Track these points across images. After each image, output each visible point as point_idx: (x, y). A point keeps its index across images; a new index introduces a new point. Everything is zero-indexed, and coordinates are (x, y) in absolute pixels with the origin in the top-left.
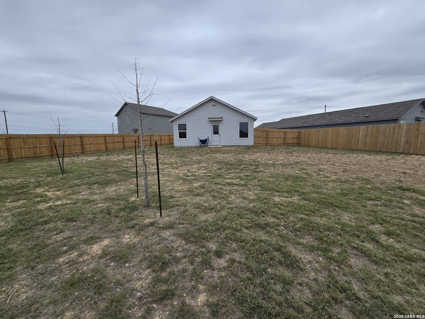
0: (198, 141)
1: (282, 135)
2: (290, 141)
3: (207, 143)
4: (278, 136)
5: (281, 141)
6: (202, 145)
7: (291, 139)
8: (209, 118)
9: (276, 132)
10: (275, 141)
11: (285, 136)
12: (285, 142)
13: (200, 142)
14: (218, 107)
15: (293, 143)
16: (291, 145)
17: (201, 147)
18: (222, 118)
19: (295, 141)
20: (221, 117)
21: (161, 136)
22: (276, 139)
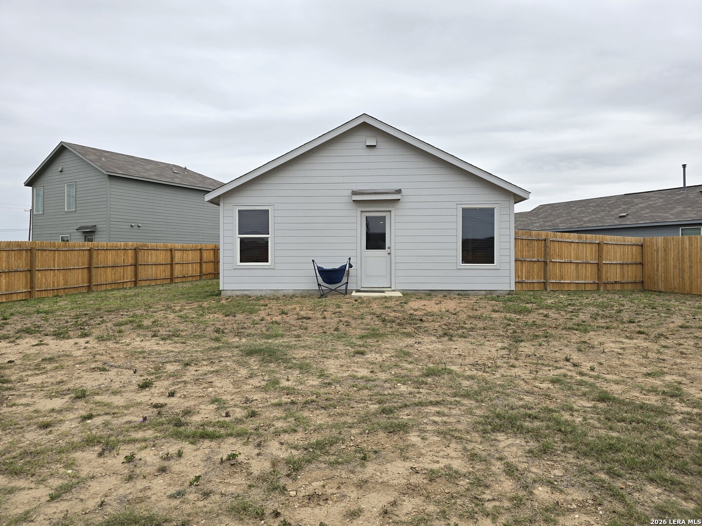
0: (312, 272)
1: (589, 254)
2: (613, 274)
3: (344, 280)
4: (578, 259)
5: (588, 275)
6: (325, 286)
7: (618, 266)
8: (354, 193)
9: (573, 245)
10: (570, 276)
11: (600, 257)
12: (599, 278)
13: (320, 279)
14: (386, 153)
15: (625, 280)
16: (618, 287)
17: (323, 295)
18: (399, 191)
19: (631, 274)
20: (398, 188)
21: (171, 250)
22: (573, 266)
